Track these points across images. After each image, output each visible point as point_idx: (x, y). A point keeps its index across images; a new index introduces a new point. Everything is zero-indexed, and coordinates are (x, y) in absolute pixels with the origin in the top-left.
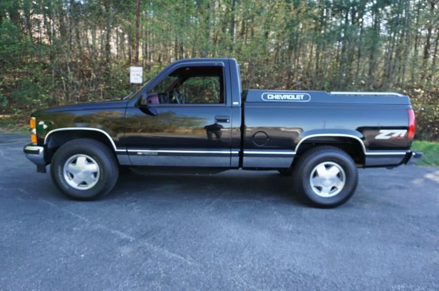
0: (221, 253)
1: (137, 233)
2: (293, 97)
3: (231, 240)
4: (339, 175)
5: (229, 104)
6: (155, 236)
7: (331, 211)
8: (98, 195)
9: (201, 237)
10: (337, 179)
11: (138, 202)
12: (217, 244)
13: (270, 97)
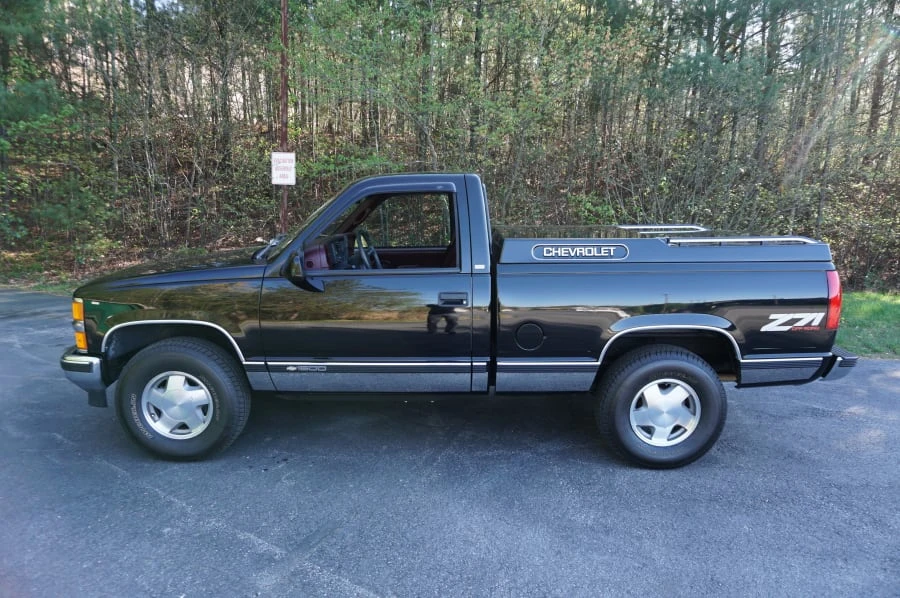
0: (454, 584)
1: (289, 538)
2: (594, 252)
3: (472, 551)
4: (687, 403)
5: (466, 269)
6: (324, 544)
7: (674, 474)
8: (210, 449)
9: (415, 546)
10: (684, 410)
11: (290, 460)
12: (445, 561)
13: (548, 252)
